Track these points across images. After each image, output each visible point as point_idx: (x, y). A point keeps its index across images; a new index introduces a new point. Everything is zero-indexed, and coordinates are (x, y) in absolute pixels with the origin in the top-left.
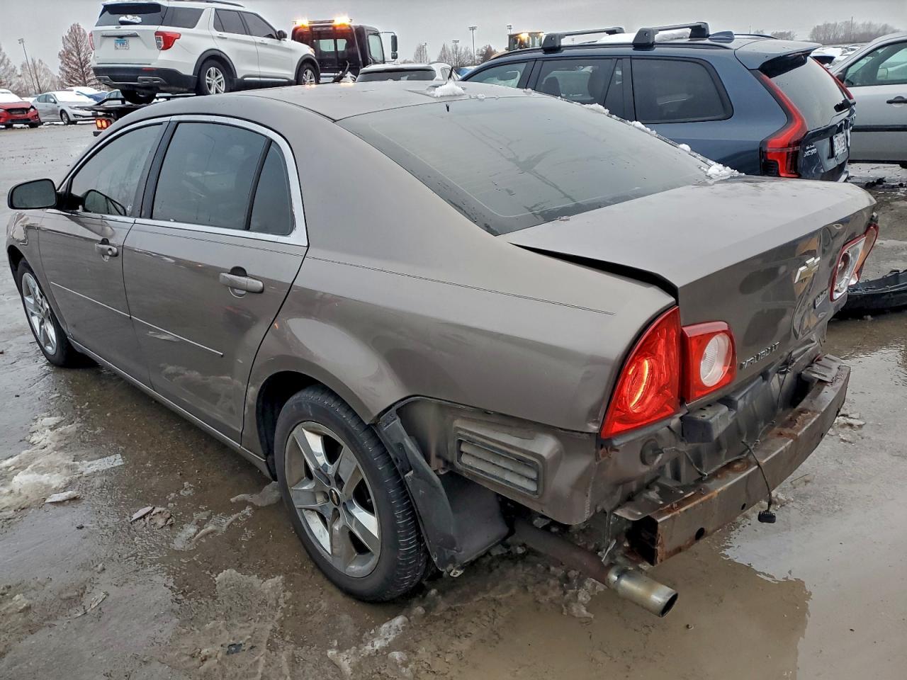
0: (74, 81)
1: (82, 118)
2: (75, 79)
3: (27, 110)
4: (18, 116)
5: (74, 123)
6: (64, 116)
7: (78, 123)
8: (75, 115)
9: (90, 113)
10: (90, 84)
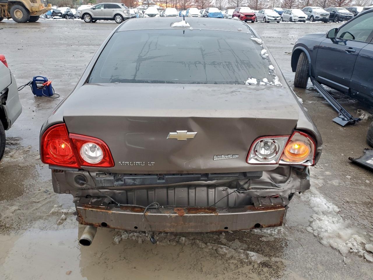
0: (287, 5)
1: (270, 20)
2: (288, 4)
3: (252, 16)
4: (249, 18)
5: (268, 22)
6: (265, 19)
7: (270, 22)
8: (268, 19)
9: (274, 19)
10: (293, 6)
